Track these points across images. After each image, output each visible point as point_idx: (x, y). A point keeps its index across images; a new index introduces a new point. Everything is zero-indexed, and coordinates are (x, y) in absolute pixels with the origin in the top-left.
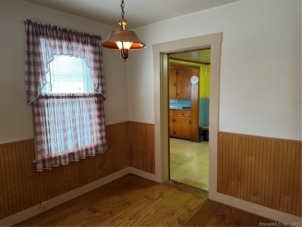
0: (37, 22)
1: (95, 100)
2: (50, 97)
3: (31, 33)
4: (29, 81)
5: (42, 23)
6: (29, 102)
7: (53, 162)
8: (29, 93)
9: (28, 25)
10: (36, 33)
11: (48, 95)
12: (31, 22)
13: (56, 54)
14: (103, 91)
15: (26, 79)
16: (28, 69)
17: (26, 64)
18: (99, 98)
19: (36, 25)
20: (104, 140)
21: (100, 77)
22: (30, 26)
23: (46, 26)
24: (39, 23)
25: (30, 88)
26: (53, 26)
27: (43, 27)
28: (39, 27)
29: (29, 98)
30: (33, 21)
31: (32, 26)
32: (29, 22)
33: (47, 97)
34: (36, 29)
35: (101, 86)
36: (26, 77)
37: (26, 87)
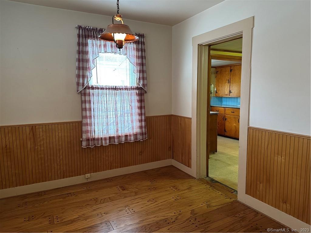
0: (86, 27)
1: (136, 93)
2: (96, 88)
3: (81, 36)
4: (79, 75)
5: (90, 27)
6: (78, 91)
7: (96, 142)
8: (78, 84)
9: (79, 30)
10: (85, 35)
11: (94, 87)
12: (81, 27)
13: (101, 52)
14: (144, 85)
15: (77, 73)
16: (78, 65)
17: (77, 61)
18: (140, 91)
19: (85, 29)
20: (144, 129)
21: (142, 71)
22: (81, 30)
23: (93, 29)
24: (87, 27)
25: (79, 80)
26: (99, 29)
27: (91, 30)
28: (88, 31)
29: (78, 88)
30: (83, 26)
31: (82, 30)
32: (80, 27)
33: (93, 88)
34: (85, 33)
35: (142, 79)
36: (77, 71)
37: (77, 79)
